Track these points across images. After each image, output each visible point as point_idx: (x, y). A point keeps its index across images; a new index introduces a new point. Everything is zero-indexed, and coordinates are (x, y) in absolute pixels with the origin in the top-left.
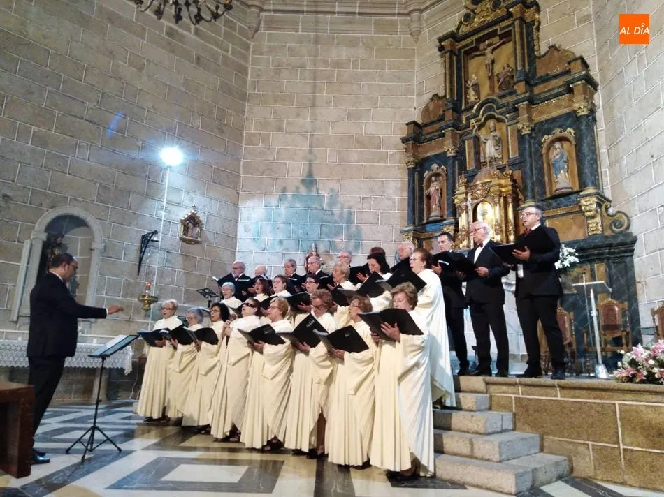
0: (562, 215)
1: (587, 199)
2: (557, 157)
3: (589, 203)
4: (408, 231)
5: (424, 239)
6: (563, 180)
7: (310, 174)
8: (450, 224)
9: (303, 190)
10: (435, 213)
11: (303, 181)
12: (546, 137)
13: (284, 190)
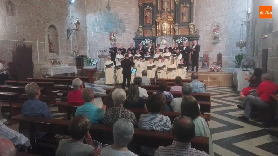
0: (184, 28)
1: (191, 26)
2: (184, 12)
3: (191, 27)
4: (141, 27)
5: (144, 30)
6: (185, 18)
7: (108, 5)
8: (154, 27)
9: (106, 10)
10: (148, 22)
11: (106, 7)
12: (182, 5)
13: (100, 10)
